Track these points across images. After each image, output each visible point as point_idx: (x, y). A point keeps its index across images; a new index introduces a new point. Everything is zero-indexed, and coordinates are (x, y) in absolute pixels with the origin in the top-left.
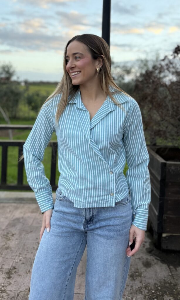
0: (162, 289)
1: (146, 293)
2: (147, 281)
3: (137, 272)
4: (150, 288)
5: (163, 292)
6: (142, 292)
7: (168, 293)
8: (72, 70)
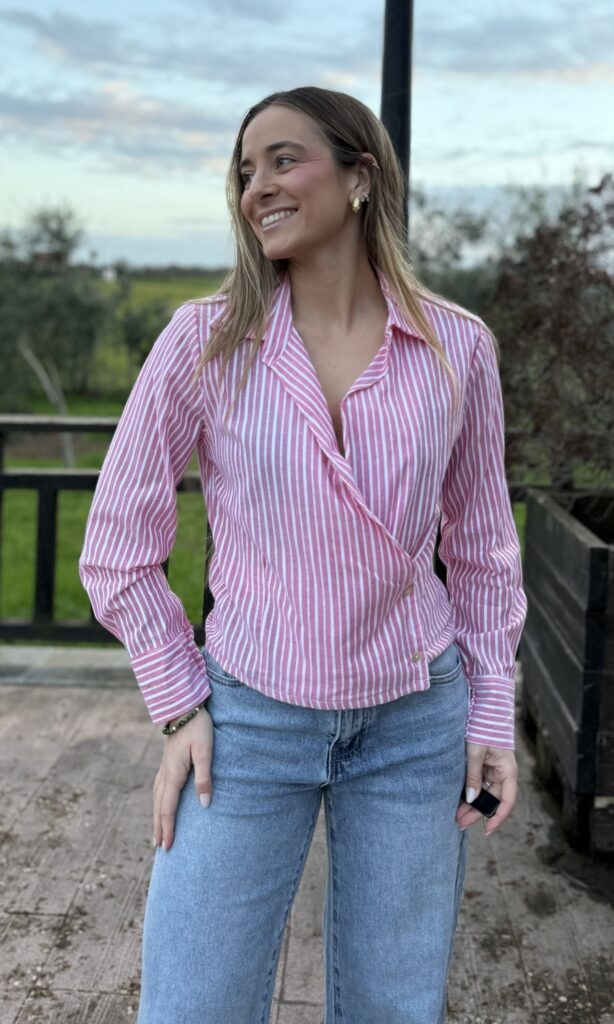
0: (593, 990)
1: (537, 1004)
2: (540, 962)
3: (505, 932)
4: (550, 987)
5: (598, 1002)
6: (522, 1000)
7: (613, 1005)
8: (265, 205)
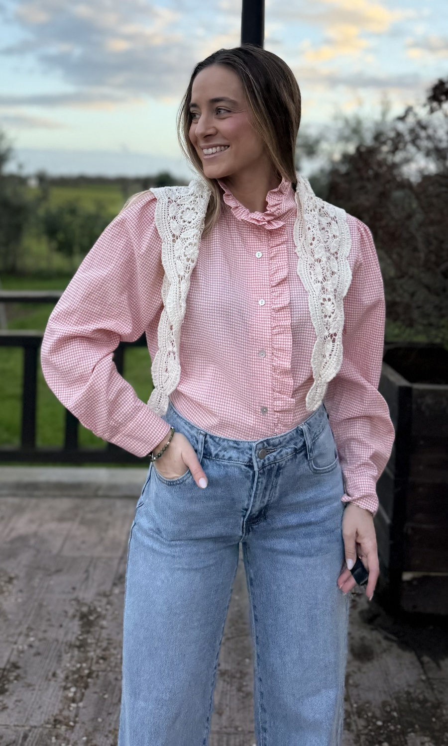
0: (402, 716)
1: (360, 728)
2: (362, 696)
4: (370, 714)
5: (405, 724)
6: (350, 725)
7: (417, 726)
